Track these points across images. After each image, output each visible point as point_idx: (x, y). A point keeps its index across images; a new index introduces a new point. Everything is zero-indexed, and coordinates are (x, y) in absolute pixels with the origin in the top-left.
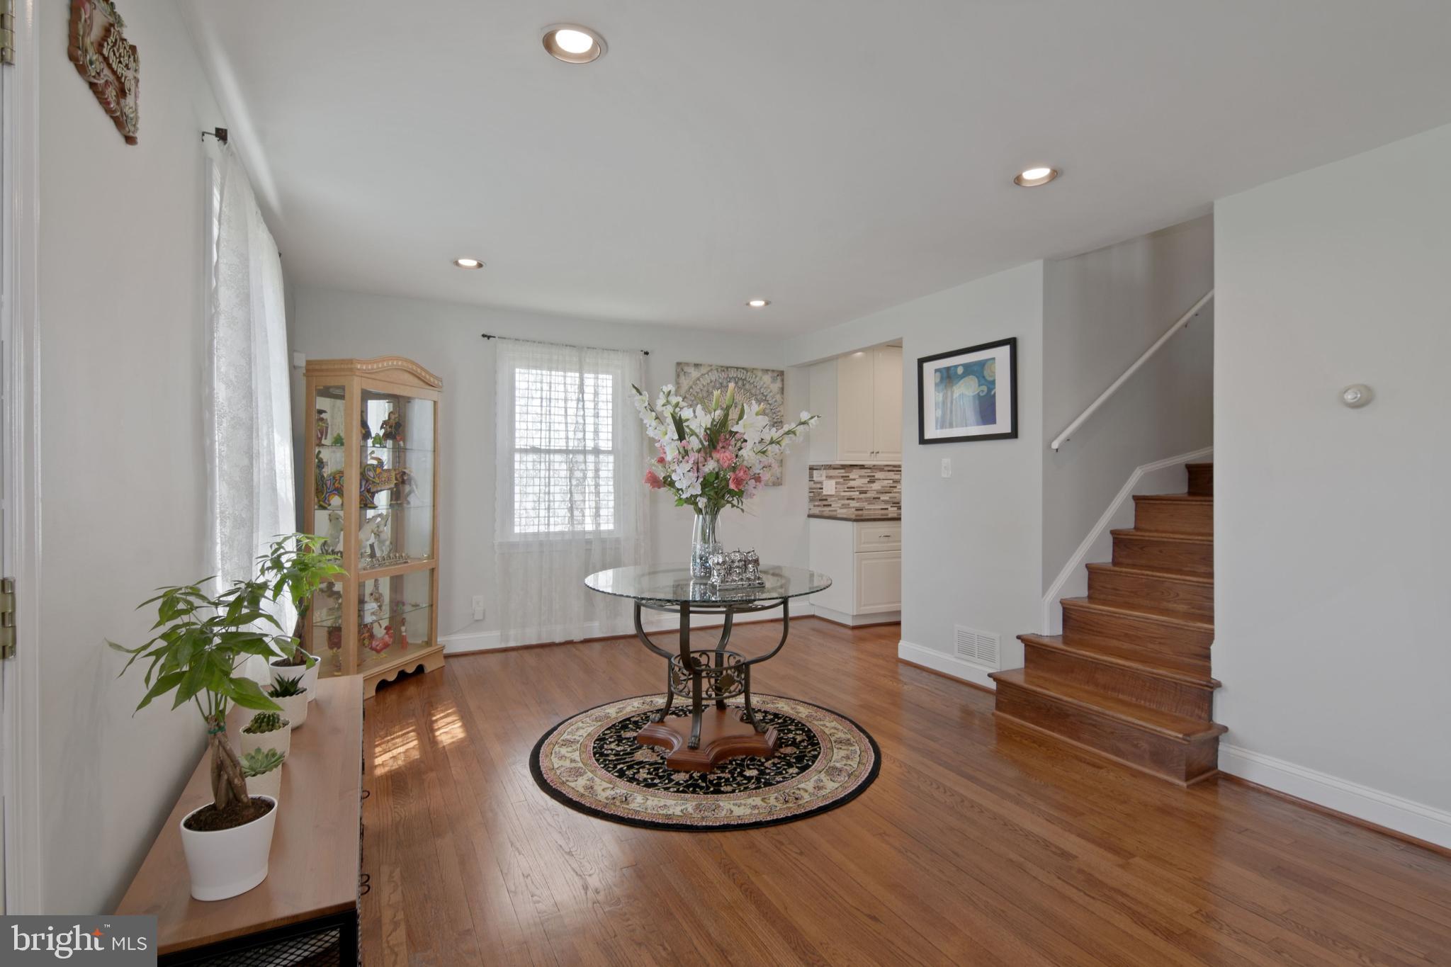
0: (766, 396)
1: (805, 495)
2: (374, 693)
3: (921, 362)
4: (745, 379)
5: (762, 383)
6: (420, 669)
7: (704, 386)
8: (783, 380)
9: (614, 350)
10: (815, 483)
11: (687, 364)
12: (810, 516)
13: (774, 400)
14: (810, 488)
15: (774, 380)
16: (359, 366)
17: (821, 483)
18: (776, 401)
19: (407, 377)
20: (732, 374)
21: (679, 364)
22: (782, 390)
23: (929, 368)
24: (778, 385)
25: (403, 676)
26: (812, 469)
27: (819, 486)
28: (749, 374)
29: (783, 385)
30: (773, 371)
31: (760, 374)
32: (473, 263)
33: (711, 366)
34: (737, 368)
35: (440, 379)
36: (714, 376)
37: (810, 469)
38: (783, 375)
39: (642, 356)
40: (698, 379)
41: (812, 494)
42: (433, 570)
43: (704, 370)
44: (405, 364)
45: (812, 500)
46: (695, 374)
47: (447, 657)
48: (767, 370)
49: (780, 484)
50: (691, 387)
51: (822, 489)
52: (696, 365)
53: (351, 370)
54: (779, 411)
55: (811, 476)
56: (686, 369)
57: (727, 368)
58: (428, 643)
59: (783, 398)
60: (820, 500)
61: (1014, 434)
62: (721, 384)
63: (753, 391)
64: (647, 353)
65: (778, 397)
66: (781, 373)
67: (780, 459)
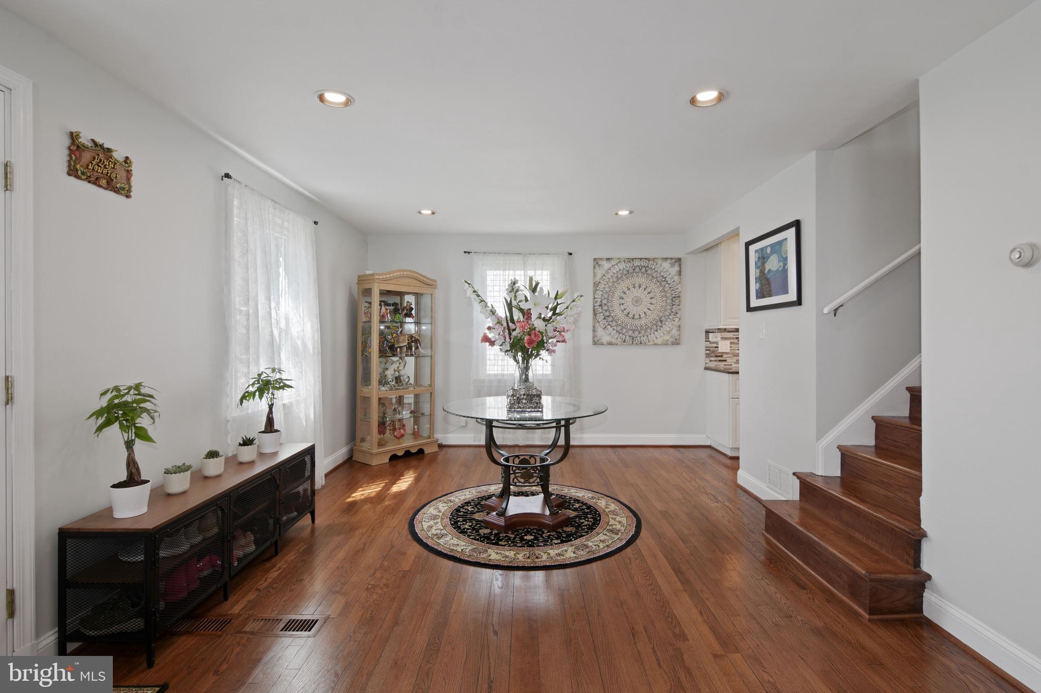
0: (665, 278)
1: (703, 352)
2: (388, 461)
3: (748, 244)
4: (648, 266)
5: (662, 268)
6: (421, 451)
7: (614, 274)
8: (680, 265)
9: (547, 254)
10: (711, 343)
11: (601, 259)
12: (706, 368)
13: (673, 280)
14: (706, 347)
15: (672, 265)
16: (377, 277)
17: (717, 343)
18: (674, 281)
19: (411, 280)
20: (637, 263)
21: (595, 259)
22: (680, 273)
23: (752, 248)
24: (676, 268)
25: (408, 454)
26: (707, 332)
27: (714, 345)
28: (650, 262)
29: (680, 268)
30: (672, 259)
31: (660, 262)
32: (430, 212)
33: (620, 258)
34: (641, 259)
35: (435, 281)
36: (622, 266)
37: (706, 332)
38: (680, 261)
39: (567, 256)
40: (610, 269)
41: (708, 352)
42: (431, 393)
43: (613, 262)
44: (408, 273)
45: (708, 356)
46: (606, 265)
47: (441, 446)
48: (666, 259)
49: (678, 344)
50: (604, 275)
51: (718, 347)
52: (608, 259)
53: (374, 279)
54: (678, 289)
55: (707, 337)
56: (600, 262)
57: (633, 259)
58: (429, 437)
59: (680, 279)
60: (716, 356)
61: (799, 302)
62: (628, 271)
63: (654, 275)
64: (570, 254)
65: (676, 278)
66: (679, 260)
67: (679, 324)
